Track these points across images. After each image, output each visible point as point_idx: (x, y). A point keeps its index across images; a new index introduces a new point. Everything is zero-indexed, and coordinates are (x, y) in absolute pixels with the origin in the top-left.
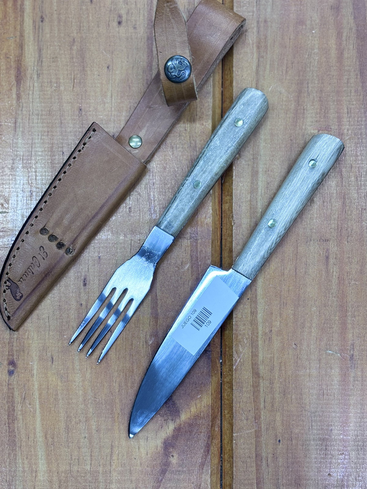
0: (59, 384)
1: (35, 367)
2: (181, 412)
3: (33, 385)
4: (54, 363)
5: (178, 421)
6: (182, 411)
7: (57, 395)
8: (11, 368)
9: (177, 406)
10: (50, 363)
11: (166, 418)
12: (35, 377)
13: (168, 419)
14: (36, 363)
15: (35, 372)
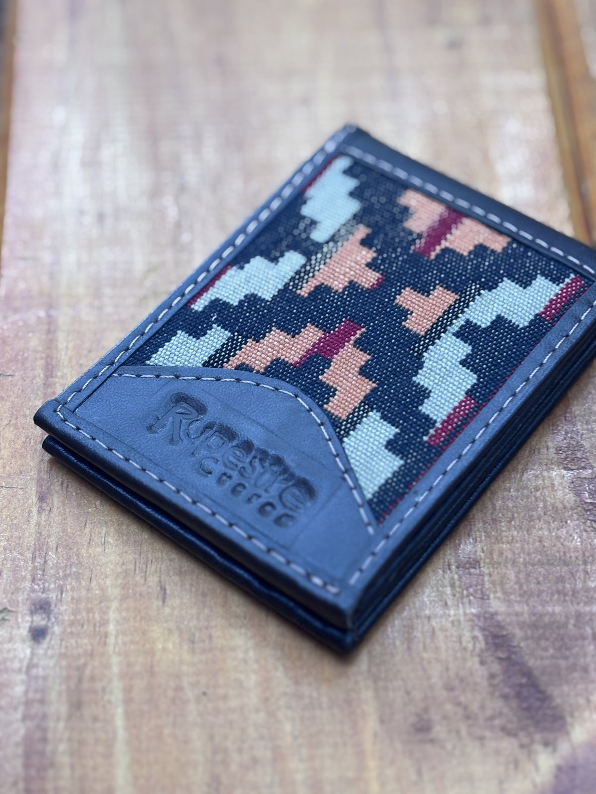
0: (186, 657)
1: (112, 615)
2: (569, 719)
3: (108, 666)
4: (169, 602)
5: (564, 748)
6: (572, 716)
7: (179, 689)
8: (39, 620)
9: (554, 704)
10: (157, 603)
11: (525, 740)
12: (111, 640)
13: (532, 741)
14: (115, 604)
15: (111, 628)
